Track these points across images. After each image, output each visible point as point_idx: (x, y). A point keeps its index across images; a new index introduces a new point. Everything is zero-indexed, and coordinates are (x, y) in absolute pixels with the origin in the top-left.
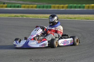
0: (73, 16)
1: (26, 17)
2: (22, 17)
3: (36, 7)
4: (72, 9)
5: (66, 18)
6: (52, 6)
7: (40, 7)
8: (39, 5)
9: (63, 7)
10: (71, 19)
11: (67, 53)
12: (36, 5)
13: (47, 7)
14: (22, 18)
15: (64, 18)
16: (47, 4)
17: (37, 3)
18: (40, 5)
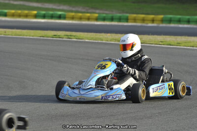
0: (174, 39)
1: (77, 39)
2: (70, 38)
3: (97, 19)
4: (172, 25)
5: (161, 43)
6: (129, 18)
7: (104, 19)
9: (153, 21)
13: (120, 19)
14: (70, 41)
15: (155, 43)
16: (120, 13)
18: (106, 14)
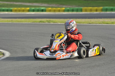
0: (110, 20)
1: (53, 23)
2: (49, 22)
3: (64, 11)
4: (108, 12)
5: (102, 23)
6: (83, 9)
7: (68, 11)
8: (68, 8)
9: (97, 10)
10: (108, 24)
11: (105, 64)
12: (64, 8)
13: (77, 10)
14: (49, 24)
15: (99, 23)
16: (77, 7)
17: (64, 6)
